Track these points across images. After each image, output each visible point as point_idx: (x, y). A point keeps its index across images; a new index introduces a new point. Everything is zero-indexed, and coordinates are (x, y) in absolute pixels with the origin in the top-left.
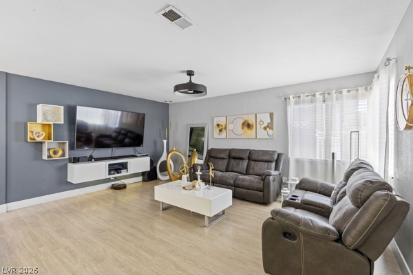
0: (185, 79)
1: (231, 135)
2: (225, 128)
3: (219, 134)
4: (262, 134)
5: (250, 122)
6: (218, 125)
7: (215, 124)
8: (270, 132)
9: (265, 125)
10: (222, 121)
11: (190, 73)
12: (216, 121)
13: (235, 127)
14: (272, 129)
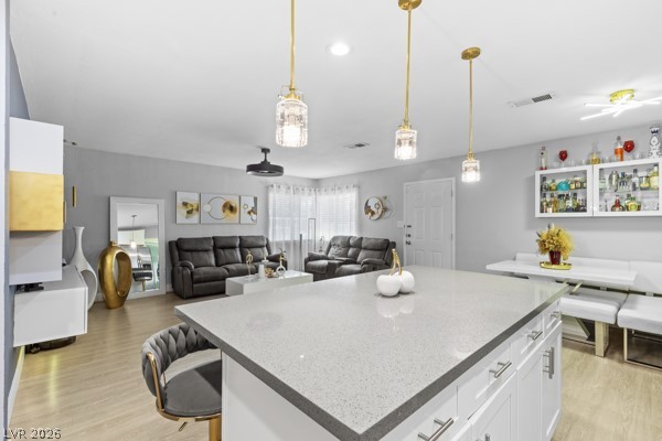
0: (258, 160)
1: (206, 219)
2: (197, 210)
3: (187, 217)
4: (246, 218)
5: (233, 205)
6: (185, 204)
7: (179, 203)
8: (254, 216)
9: (250, 209)
10: (193, 198)
11: (265, 151)
12: (181, 197)
13: (213, 208)
14: (255, 213)
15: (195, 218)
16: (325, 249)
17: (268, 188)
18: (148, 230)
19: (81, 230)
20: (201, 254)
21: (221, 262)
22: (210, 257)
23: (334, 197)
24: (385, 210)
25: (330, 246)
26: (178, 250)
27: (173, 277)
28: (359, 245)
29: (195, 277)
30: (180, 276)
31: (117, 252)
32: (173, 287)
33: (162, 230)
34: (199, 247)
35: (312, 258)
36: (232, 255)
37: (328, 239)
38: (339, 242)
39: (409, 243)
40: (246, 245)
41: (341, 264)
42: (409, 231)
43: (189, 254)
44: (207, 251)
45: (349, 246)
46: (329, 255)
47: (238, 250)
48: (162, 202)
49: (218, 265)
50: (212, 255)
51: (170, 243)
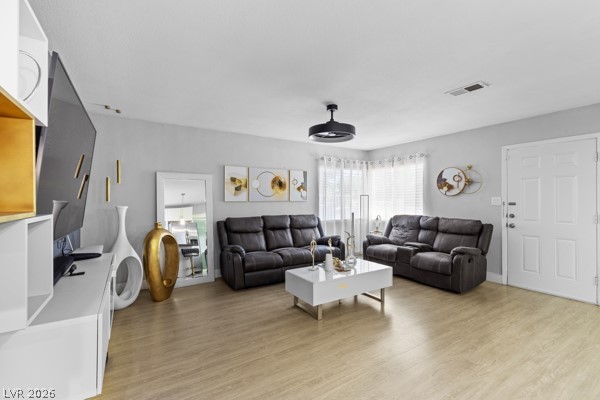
1: (255, 196)
2: (246, 186)
3: (235, 194)
4: (296, 195)
5: (282, 180)
6: (233, 180)
7: (227, 178)
8: (303, 192)
9: (299, 185)
10: (241, 173)
12: (230, 172)
13: (261, 184)
14: (305, 189)
15: (243, 195)
16: (383, 230)
17: (318, 161)
18: (195, 207)
19: (124, 210)
20: (251, 235)
21: (271, 245)
22: (259, 239)
23: (392, 169)
24: (469, 182)
25: (390, 227)
26: (227, 231)
27: (222, 262)
28: (434, 227)
29: (247, 265)
30: (231, 262)
31: (163, 235)
32: (222, 272)
33: (210, 208)
34: (249, 227)
35: (371, 241)
36: (284, 237)
37: (386, 218)
38: (404, 222)
39: (512, 226)
40: (297, 225)
41: (416, 252)
42: (512, 210)
43: (238, 236)
44: (256, 232)
45: (420, 228)
46: (391, 238)
47: (289, 230)
48: (210, 178)
49: (269, 249)
50: (262, 237)
51: (218, 223)
